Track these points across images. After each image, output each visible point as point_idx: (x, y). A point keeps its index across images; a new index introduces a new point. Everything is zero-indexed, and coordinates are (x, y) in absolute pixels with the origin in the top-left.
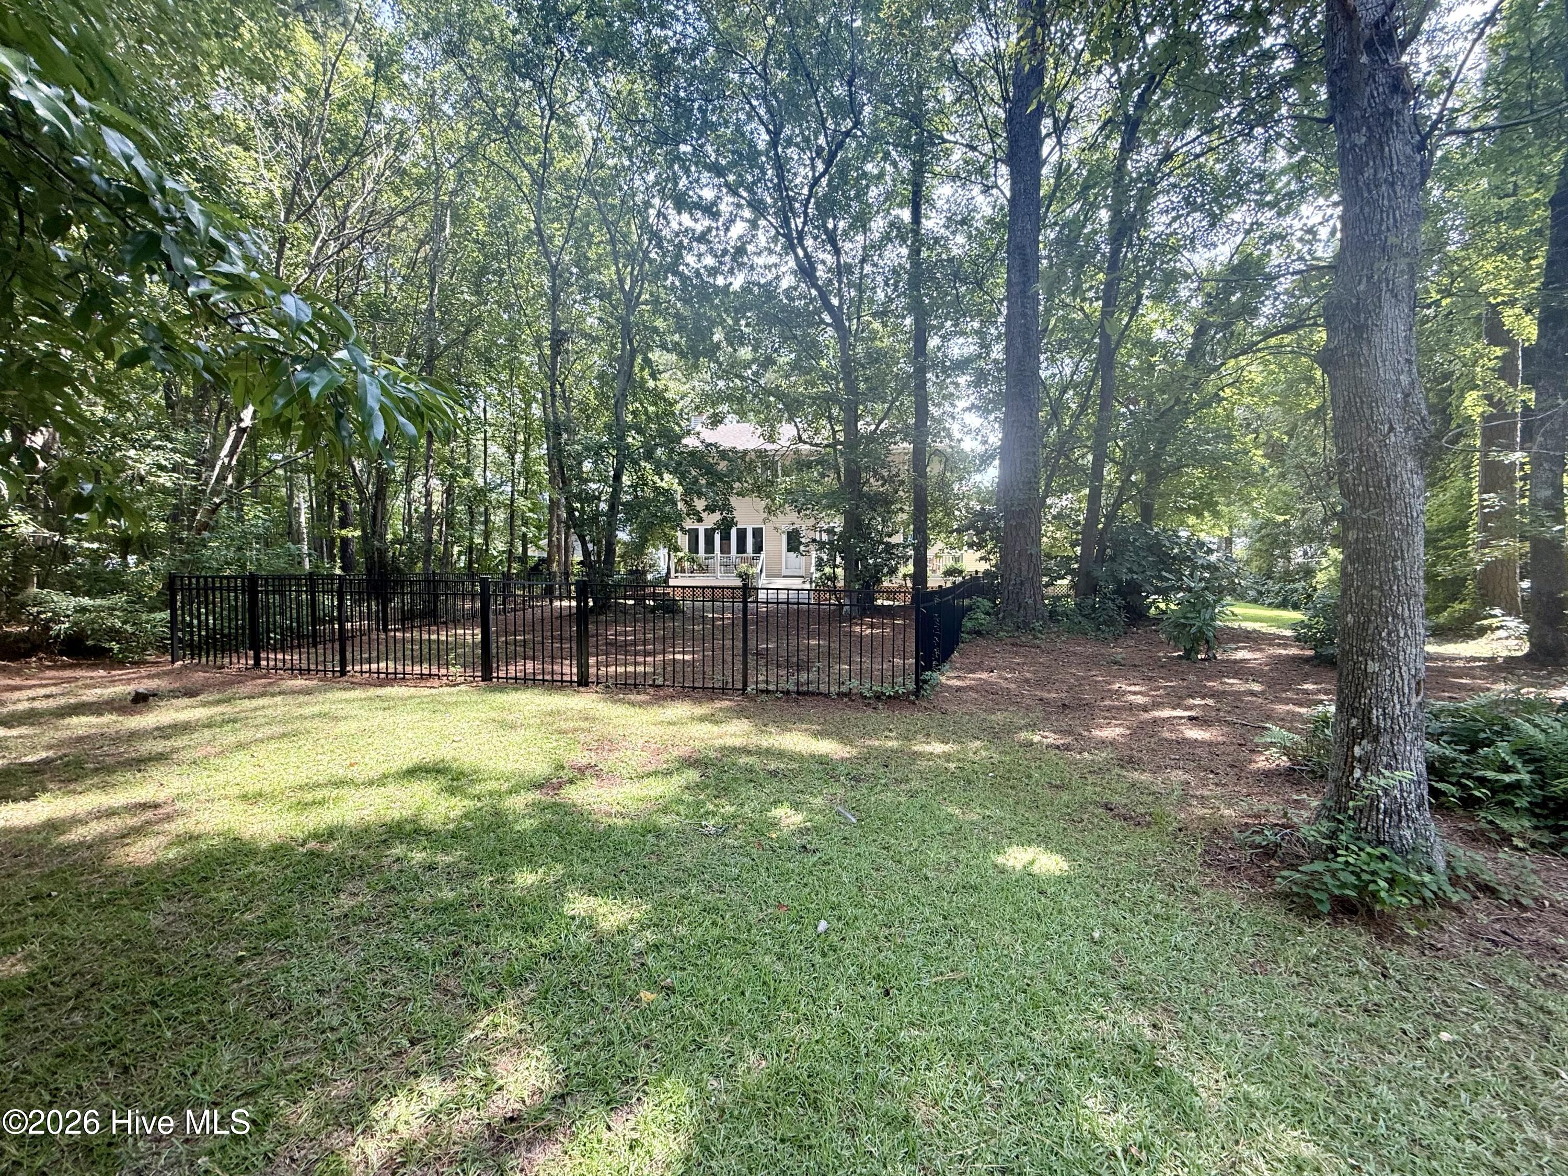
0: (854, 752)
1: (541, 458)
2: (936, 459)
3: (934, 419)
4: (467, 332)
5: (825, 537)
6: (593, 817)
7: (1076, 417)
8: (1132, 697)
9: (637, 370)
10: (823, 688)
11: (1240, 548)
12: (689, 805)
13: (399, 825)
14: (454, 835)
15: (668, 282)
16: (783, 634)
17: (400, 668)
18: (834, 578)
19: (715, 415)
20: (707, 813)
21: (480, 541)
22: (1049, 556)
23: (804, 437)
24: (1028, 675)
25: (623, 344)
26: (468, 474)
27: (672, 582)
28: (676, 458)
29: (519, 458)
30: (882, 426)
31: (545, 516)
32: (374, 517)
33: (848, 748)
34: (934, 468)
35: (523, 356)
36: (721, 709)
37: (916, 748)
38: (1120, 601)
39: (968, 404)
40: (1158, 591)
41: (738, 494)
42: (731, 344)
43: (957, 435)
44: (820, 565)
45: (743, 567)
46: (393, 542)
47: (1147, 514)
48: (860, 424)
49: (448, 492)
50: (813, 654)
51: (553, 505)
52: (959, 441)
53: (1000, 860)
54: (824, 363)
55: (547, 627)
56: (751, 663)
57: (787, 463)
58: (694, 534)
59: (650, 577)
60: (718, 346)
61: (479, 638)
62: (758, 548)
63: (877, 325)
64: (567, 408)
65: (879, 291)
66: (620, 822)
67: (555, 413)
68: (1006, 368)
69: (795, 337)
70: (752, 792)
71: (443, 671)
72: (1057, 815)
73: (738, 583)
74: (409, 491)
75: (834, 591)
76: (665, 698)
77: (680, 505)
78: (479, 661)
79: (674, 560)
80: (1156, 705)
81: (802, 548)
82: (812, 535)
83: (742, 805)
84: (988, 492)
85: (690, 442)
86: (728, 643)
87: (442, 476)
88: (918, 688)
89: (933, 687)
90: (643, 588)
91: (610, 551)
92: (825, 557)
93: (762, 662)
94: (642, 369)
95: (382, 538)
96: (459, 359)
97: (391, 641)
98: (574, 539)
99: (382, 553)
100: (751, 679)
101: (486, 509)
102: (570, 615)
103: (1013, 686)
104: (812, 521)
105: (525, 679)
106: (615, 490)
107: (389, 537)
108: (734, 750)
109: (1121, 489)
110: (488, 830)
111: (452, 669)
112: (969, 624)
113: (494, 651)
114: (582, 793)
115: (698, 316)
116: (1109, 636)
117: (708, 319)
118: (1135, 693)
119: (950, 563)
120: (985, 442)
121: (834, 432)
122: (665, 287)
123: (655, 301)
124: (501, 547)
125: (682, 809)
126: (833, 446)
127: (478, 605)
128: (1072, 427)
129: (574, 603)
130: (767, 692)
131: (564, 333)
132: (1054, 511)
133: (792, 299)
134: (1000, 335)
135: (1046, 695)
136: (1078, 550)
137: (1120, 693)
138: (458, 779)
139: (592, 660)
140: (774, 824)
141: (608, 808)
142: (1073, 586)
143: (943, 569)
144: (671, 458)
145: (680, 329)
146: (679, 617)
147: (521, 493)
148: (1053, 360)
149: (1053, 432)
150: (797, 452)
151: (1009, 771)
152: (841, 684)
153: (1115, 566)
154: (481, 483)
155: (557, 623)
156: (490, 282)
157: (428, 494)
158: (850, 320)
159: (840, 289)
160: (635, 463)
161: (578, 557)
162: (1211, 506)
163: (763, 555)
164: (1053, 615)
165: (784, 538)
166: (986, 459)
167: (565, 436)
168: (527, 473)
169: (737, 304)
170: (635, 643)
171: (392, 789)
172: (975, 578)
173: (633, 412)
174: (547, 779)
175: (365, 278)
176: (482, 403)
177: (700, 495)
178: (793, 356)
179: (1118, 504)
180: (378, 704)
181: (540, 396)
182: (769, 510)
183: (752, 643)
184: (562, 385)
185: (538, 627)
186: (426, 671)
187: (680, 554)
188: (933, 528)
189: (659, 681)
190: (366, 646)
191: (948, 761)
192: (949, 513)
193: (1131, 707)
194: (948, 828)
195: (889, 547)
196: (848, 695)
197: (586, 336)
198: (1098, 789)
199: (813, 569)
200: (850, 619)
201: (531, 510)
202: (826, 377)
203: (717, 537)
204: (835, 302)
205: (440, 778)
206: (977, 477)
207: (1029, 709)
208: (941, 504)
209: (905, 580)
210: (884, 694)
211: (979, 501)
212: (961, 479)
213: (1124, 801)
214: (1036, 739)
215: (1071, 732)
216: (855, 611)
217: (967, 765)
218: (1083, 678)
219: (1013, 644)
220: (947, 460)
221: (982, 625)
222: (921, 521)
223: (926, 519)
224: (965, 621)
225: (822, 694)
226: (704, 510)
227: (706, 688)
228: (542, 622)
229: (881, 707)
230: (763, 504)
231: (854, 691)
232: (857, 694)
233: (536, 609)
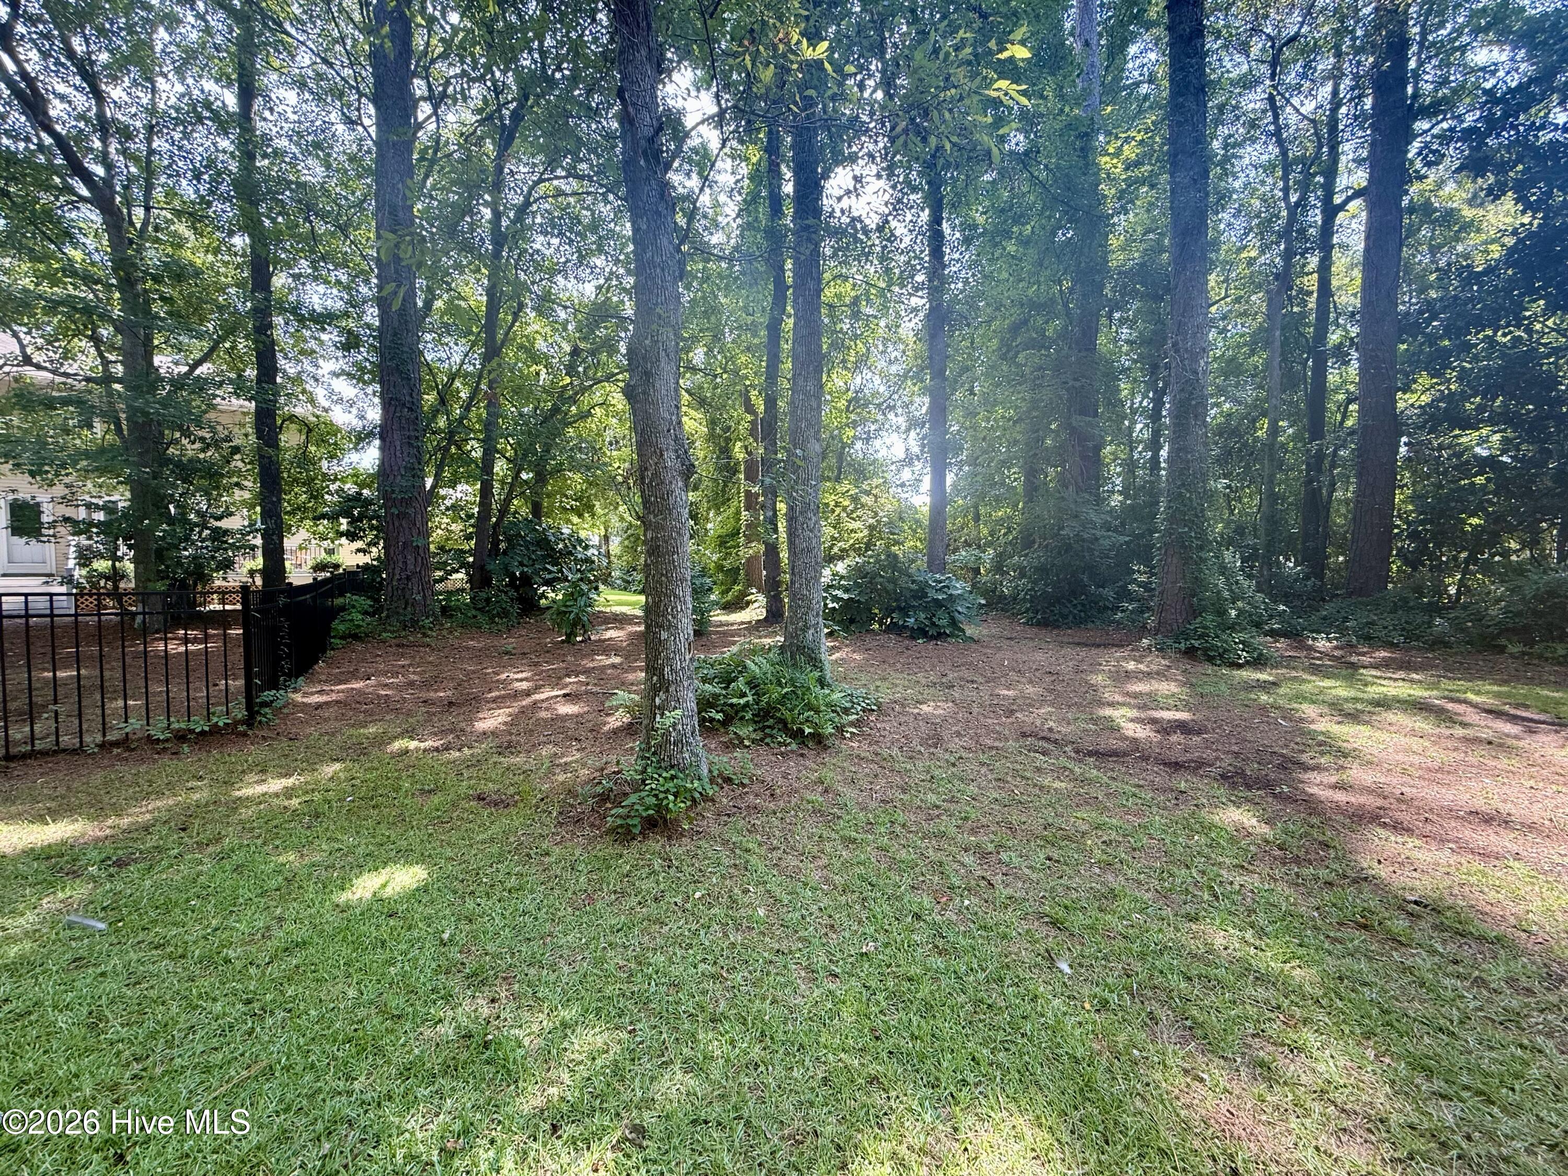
0: (123, 824)
2: (292, 427)
3: (287, 376)
5: (94, 516)
7: (467, 408)
8: (517, 684)
10: (68, 741)
11: (615, 546)
18: (116, 576)
22: (441, 548)
23: (37, 358)
24: (413, 677)
30: (201, 371)
34: (290, 438)
37: (238, 794)
38: (513, 593)
39: (335, 368)
40: (548, 583)
43: (323, 402)
44: (85, 557)
47: (537, 510)
48: (159, 360)
50: (65, 691)
52: (327, 410)
53: (343, 897)
65: (184, 182)
68: (381, 337)
72: (425, 822)
75: (116, 594)
80: (537, 689)
81: (44, 531)
82: (63, 510)
84: (369, 475)
88: (252, 715)
89: (278, 709)
92: (93, 545)
103: (392, 693)
109: (512, 485)
112: (342, 627)
116: (503, 628)
118: (521, 680)
119: (322, 556)
120: (362, 417)
121: (106, 363)
126: (102, 382)
128: (462, 418)
132: (448, 503)
135: (431, 696)
136: (473, 544)
137: (507, 682)
142: (469, 579)
143: (310, 563)
148: (438, 342)
149: (441, 418)
150: (19, 378)
151: (374, 789)
152: (105, 730)
153: (507, 559)
159: (105, 154)
162: (590, 508)
164: (446, 610)
166: (361, 438)
172: (351, 573)
179: (508, 501)
188: (292, 513)
191: (290, 798)
192: (316, 495)
193: (515, 695)
195: (219, 535)
196: (125, 743)
198: (473, 782)
199: (72, 563)
200: (145, 633)
204: (96, 169)
206: (354, 457)
207: (409, 714)
208: (304, 484)
209: (252, 577)
210: (192, 731)
211: (356, 483)
212: (332, 457)
213: (496, 787)
214: (413, 745)
215: (451, 731)
216: (157, 621)
217: (317, 797)
218: (474, 672)
219: (398, 646)
220: (310, 431)
221: (359, 626)
222: (273, 503)
223: (280, 500)
224: (334, 624)
225: (65, 750)
229: (186, 750)
231: (135, 736)
232: (139, 739)
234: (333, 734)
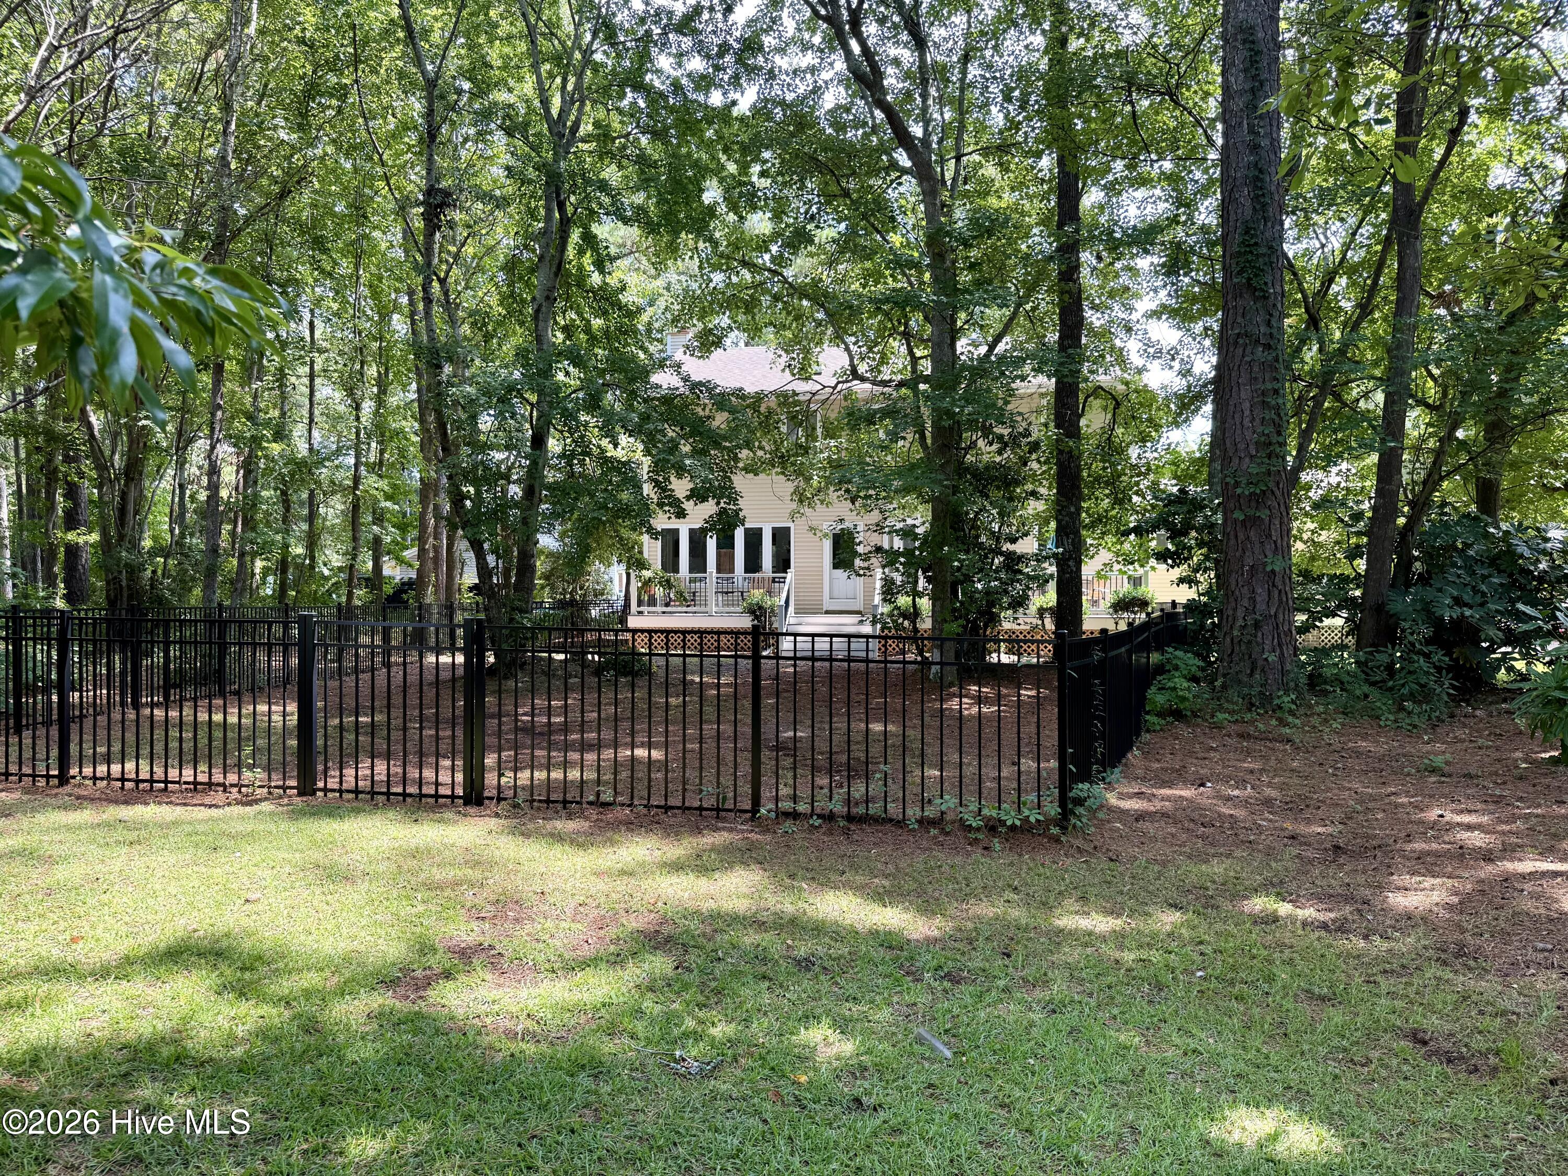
0: (949, 926)
1: (408, 405)
2: (1096, 403)
3: (1092, 331)
4: (284, 194)
5: (898, 544)
6: (485, 1040)
7: (1353, 326)
8: (1464, 835)
9: (571, 252)
10: (894, 809)
12: (652, 1022)
13: (151, 1047)
14: (243, 1067)
15: (625, 103)
16: (822, 710)
17: (159, 772)
18: (914, 614)
19: (707, 332)
20: (686, 1035)
21: (299, 550)
22: (1306, 574)
23: (862, 368)
24: (1270, 792)
25: (549, 210)
26: (280, 435)
27: (634, 622)
28: (642, 408)
29: (368, 407)
30: (1000, 348)
31: (412, 508)
32: (122, 511)
33: (938, 921)
34: (1094, 421)
35: (376, 234)
36: (713, 849)
37: (1061, 923)
38: (1439, 657)
39: (1153, 306)
40: (1511, 639)
41: (747, 470)
42: (733, 207)
43: (1136, 360)
44: (889, 591)
45: (757, 595)
46: (153, 553)
47: (1488, 497)
48: (962, 345)
49: (248, 467)
50: (876, 750)
51: (427, 489)
52: (1140, 371)
53: (1215, 1132)
54: (896, 239)
55: (413, 700)
56: (767, 765)
57: (833, 415)
58: (670, 540)
59: (594, 613)
60: (711, 211)
61: (293, 720)
62: (783, 563)
63: (990, 170)
64: (452, 321)
65: (994, 109)
66: (530, 1048)
67: (430, 330)
68: (1224, 240)
69: (846, 194)
70: (766, 999)
71: (232, 778)
72: (1323, 1051)
73: (746, 622)
74: (181, 464)
75: (915, 637)
76: (615, 825)
77: (647, 489)
78: (293, 760)
79: (635, 585)
80: (1508, 850)
81: (858, 562)
82: (875, 539)
83: (747, 1021)
84: (1193, 461)
85: (664, 379)
86: (727, 729)
87: (236, 440)
88: (1065, 814)
89: (1093, 812)
90: (582, 632)
91: (526, 567)
92: (898, 578)
93: (787, 762)
94: (581, 252)
95: (135, 545)
96: (268, 239)
97: (146, 725)
98: (462, 546)
99: (134, 571)
100: (766, 794)
101: (312, 492)
102: (454, 679)
103: (1240, 813)
104: (875, 516)
105: (373, 793)
106: (534, 463)
107: (147, 543)
108: (735, 920)
109: (1439, 454)
110: (301, 1058)
111: (247, 775)
112: (1160, 699)
113: (320, 742)
114: (467, 996)
115: (676, 162)
116: (1422, 723)
117: (696, 164)
118: (1469, 827)
119: (1125, 588)
120: (1185, 373)
121: (914, 360)
122: (620, 111)
123: (603, 134)
124: (337, 561)
125: (640, 1027)
126: (911, 384)
127: (294, 661)
128: (1345, 345)
129: (460, 659)
130: (794, 815)
131: (447, 193)
132: (1315, 495)
133: (840, 127)
134: (1211, 181)
135: (1303, 829)
136: (1361, 565)
137: (1441, 828)
138: (251, 969)
139: (490, 760)
140: (805, 1058)
141: (509, 1024)
142: (1354, 628)
143: (1110, 598)
144: (630, 408)
145: (645, 183)
146: (642, 682)
147: (371, 468)
148: (1305, 226)
149: (1311, 354)
150: (848, 395)
151: (1233, 968)
152: (924, 803)
153: (1429, 593)
154: (302, 449)
155: (430, 694)
156: (324, 108)
157: (214, 471)
158: (942, 161)
159: (925, 109)
160: (569, 416)
161: (470, 577)
163: (790, 576)
164: (1315, 682)
165: (828, 545)
167: (448, 369)
168: (381, 431)
169: (744, 138)
170: (565, 728)
171: (138, 987)
172: (1170, 615)
173: (566, 329)
174: (406, 970)
175: (116, 107)
176: (307, 316)
177: (681, 471)
178: (842, 226)
179: (1433, 480)
180: (120, 834)
181: (404, 300)
182: (801, 497)
183: (768, 729)
184: (442, 282)
185: (397, 700)
186: (203, 778)
187: (647, 574)
188: (1092, 526)
189: (607, 796)
190: (102, 734)
191: (1121, 947)
192: (1121, 499)
193: (1462, 854)
194: (1119, 1070)
195: (1013, 560)
196: (938, 822)
197: (485, 196)
198: (1399, 1004)
199: (877, 599)
200: (942, 688)
201: (388, 497)
202: (900, 264)
203: (711, 544)
204: (917, 130)
205: (223, 967)
206: (1173, 436)
207: (1269, 853)
208: (1107, 484)
209: (1041, 618)
210: (1003, 823)
211: (1175, 477)
212: (1143, 439)
213: (1448, 1027)
214: (1284, 909)
215: (1348, 899)
216: (951, 673)
217: (1155, 956)
218: (1372, 798)
219: (1241, 736)
220: (1118, 405)
221: (1184, 699)
222: (1070, 515)
223: (1079, 509)
224: (1151, 692)
225: (891, 820)
226: (688, 498)
227: (689, 808)
228: (405, 691)
229: (998, 847)
230: (790, 487)
231: (949, 817)
232: (953, 822)
233: (394, 669)
234: (1164, 864)
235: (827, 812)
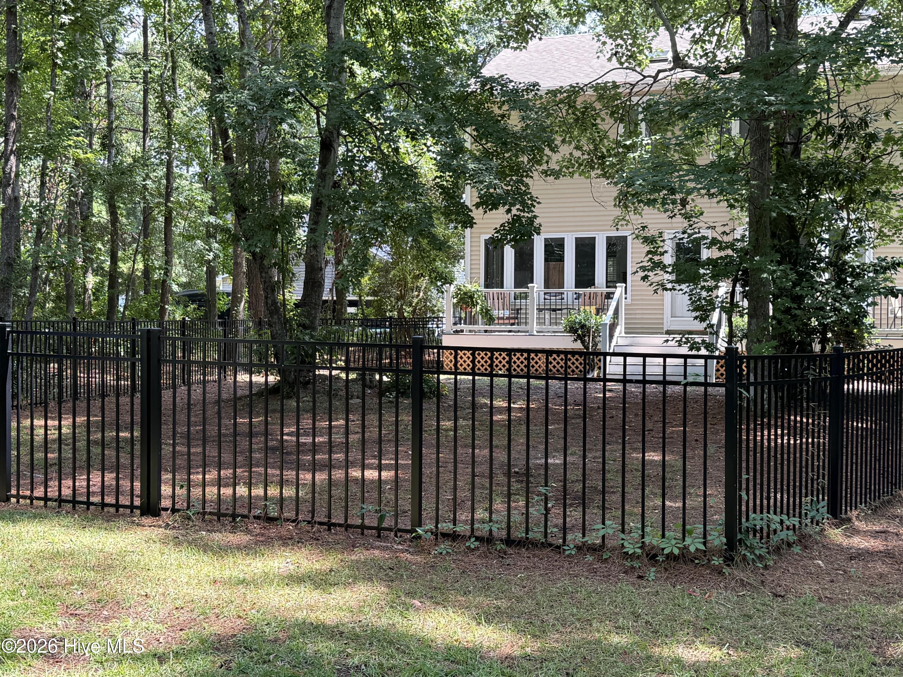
45: (582, 313)
73: (571, 343)
86: (482, 453)
102: (236, 399)
130: (453, 537)
155: (211, 411)
189: (273, 511)
196: (598, 549)
210: (663, 551)
225: (551, 545)
226: (477, 206)
227: (351, 526)
228: (189, 409)
229: (652, 576)
230: (614, 191)
231: (610, 543)
232: (614, 549)
233: (193, 387)
235: (485, 534)
